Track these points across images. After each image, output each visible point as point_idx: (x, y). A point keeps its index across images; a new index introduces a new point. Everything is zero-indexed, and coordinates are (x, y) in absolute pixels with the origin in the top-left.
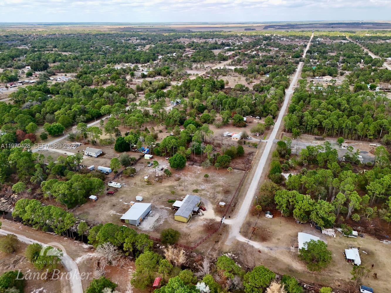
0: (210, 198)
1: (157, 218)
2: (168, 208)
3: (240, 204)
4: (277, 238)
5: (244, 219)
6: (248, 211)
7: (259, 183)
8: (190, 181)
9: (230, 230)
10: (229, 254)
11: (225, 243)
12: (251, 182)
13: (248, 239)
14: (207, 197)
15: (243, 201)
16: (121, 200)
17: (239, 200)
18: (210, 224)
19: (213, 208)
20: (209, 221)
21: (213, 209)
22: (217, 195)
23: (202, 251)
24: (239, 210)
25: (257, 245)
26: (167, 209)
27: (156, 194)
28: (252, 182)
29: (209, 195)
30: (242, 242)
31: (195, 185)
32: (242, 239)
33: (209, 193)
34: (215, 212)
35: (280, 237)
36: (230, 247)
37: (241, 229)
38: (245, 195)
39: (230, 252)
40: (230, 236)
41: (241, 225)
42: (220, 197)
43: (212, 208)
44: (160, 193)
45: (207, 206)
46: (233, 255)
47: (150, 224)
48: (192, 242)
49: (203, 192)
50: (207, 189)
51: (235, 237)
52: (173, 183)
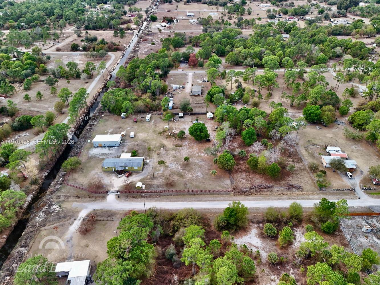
0: (152, 175)
1: (107, 153)
8: (180, 154)
10: (58, 208)
11: (75, 203)
16: (128, 128)
18: (104, 186)
21: (132, 182)
22: (161, 178)
23: (63, 190)
27: (145, 142)
29: (158, 174)
31: (173, 159)
33: (161, 172)
36: (69, 208)
39: (60, 208)
42: (158, 182)
44: (148, 143)
45: (136, 176)
46: (56, 212)
48: (75, 181)
49: (161, 168)
50: (169, 169)
52: (169, 145)
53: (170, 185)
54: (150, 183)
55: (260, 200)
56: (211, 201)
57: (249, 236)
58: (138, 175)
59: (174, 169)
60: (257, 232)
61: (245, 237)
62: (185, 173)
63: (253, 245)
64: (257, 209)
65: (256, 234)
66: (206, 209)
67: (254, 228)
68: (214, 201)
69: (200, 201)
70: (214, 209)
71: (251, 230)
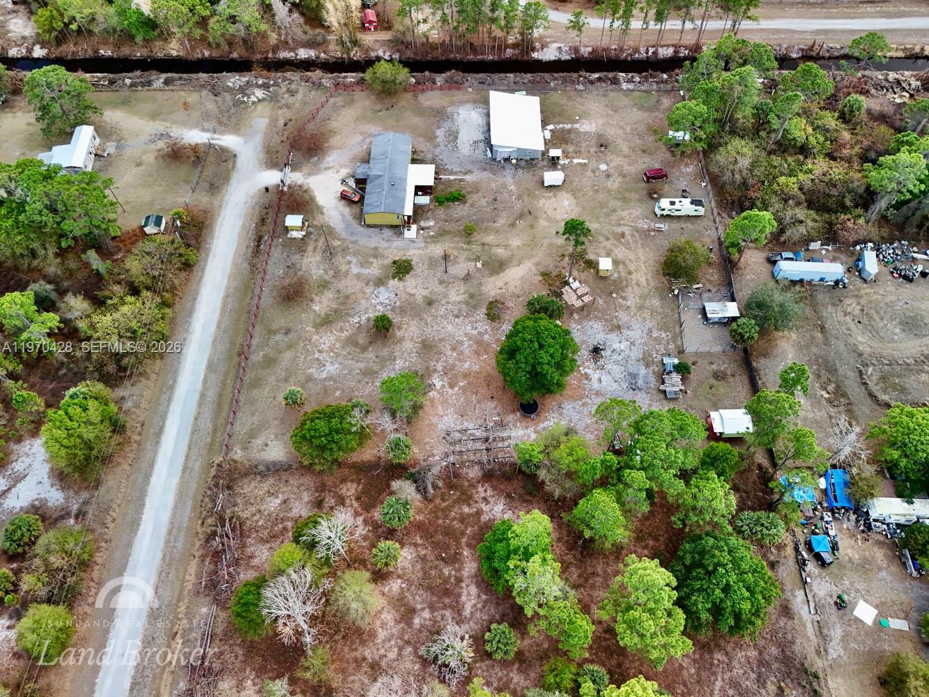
0: (345, 250)
1: (458, 141)
2: (452, 177)
3: (243, 250)
4: (144, 167)
5: (226, 198)
6: (217, 229)
7: (172, 388)
8: (445, 317)
9: (261, 156)
10: (255, 100)
11: (267, 120)
12: (205, 381)
13: (214, 145)
14: (355, 254)
15: (235, 264)
16: (603, 167)
17: (246, 265)
18: (316, 158)
19: (322, 213)
20: (323, 165)
21: (320, 209)
22: (326, 272)
23: (313, 93)
24: (243, 227)
25: (195, 136)
26: (452, 173)
27: (521, 217)
28: (199, 386)
29: (350, 262)
30: (230, 134)
31: (419, 299)
32: (228, 141)
33: (355, 270)
34: (312, 199)
35: (135, 170)
36: (254, 114)
37: (234, 167)
38: (226, 297)
39: (254, 103)
40: (258, 140)
41: (235, 178)
42: (312, 264)
43: (325, 210)
44: (513, 225)
45: (343, 215)
46: (245, 99)
47: (465, 121)
48: (344, 106)
49: (374, 270)
50: (369, 290)
51: (246, 142)
52: (500, 283)
53: (294, 294)
54: (310, 248)
55: (168, 542)
56: (203, 396)
57: (47, 481)
58: (350, 218)
59: (363, 302)
60: (50, 504)
61: (47, 470)
62: (342, 330)
63: (14, 486)
64: (135, 525)
65: (44, 502)
66: (175, 381)
67: (67, 499)
68: (200, 404)
69: (211, 367)
70: (169, 400)
71: (63, 489)
